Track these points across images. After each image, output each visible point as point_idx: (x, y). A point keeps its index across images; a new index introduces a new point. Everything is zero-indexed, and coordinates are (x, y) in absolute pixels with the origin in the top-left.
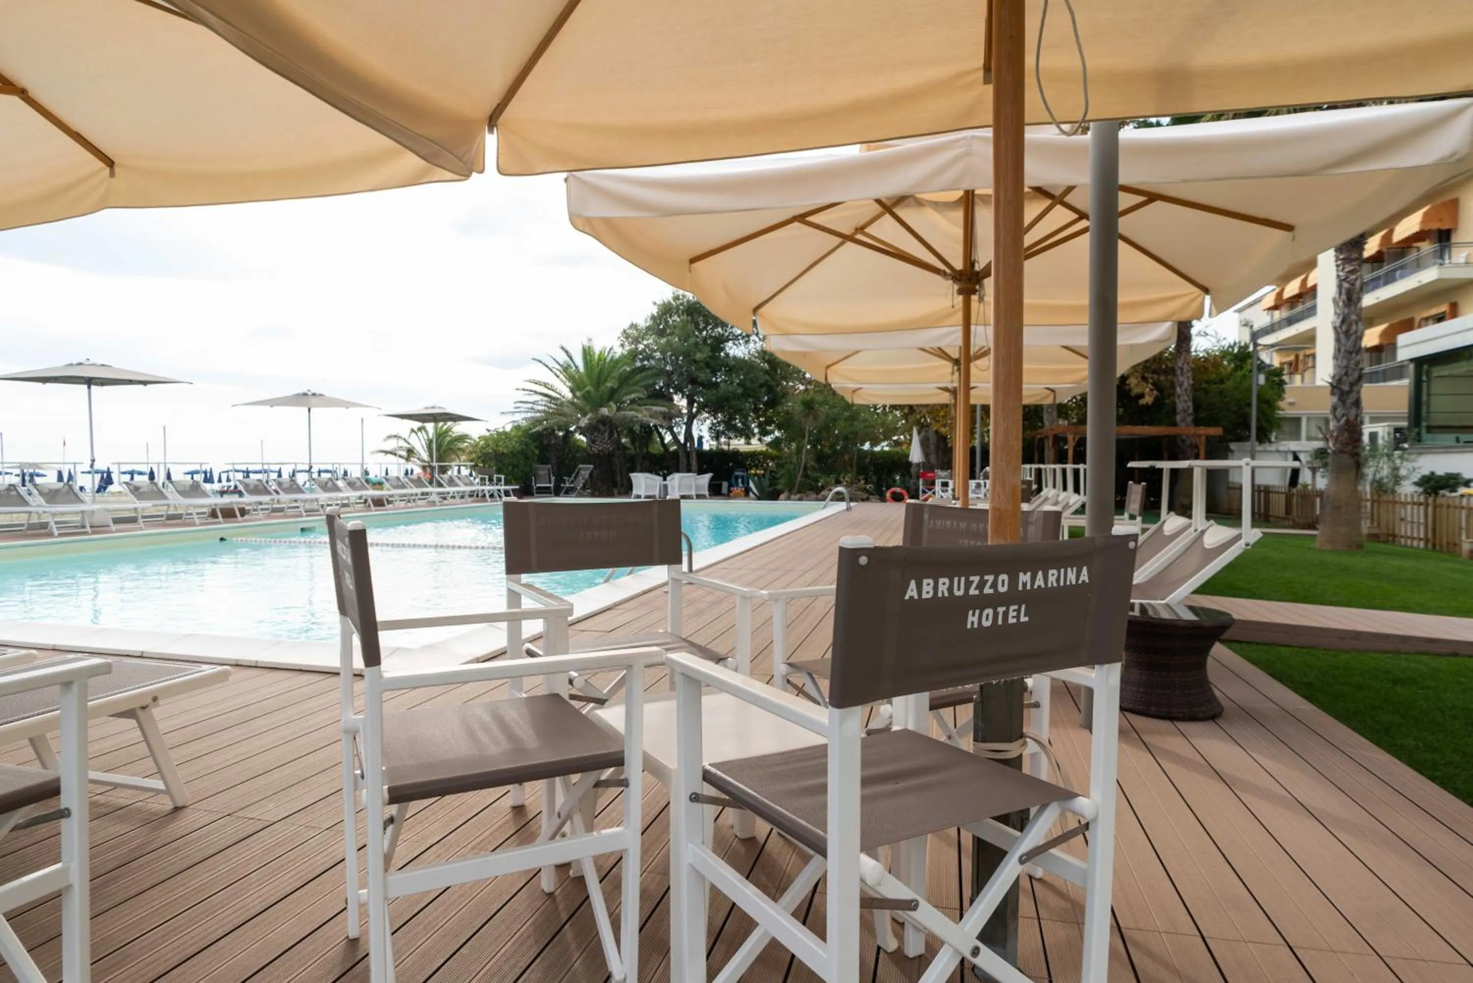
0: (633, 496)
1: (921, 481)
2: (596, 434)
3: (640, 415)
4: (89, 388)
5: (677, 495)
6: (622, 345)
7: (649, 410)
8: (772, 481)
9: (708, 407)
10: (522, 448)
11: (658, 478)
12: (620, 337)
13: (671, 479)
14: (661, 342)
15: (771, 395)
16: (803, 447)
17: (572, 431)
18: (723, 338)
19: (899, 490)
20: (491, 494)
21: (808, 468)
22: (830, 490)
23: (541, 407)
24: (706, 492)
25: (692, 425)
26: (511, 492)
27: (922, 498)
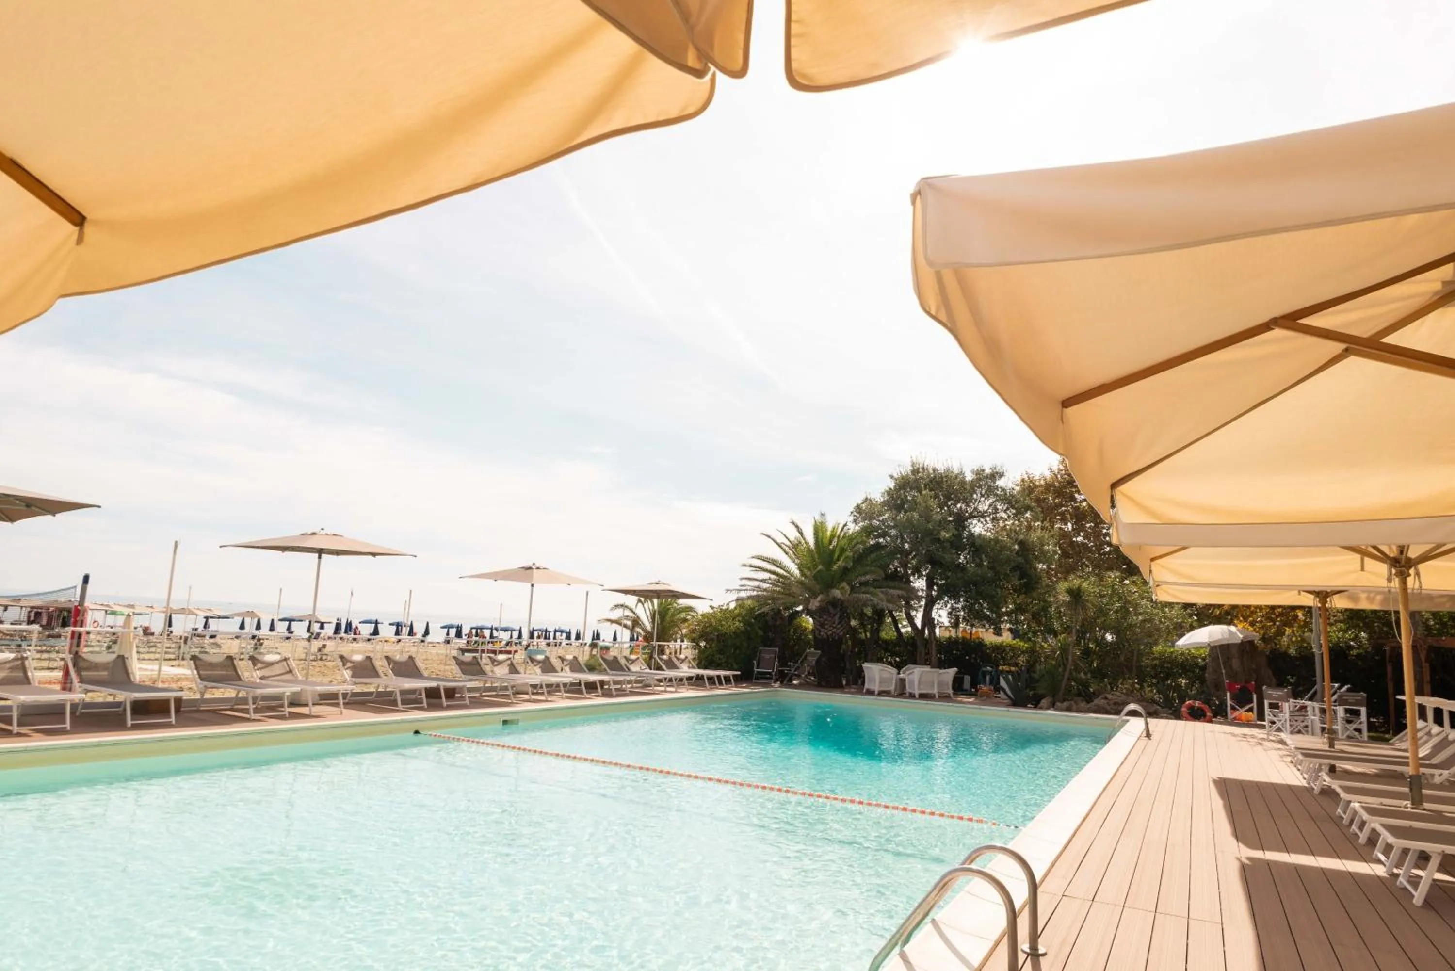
0: (864, 691)
1: (1228, 694)
2: (825, 617)
3: (875, 600)
4: (319, 557)
5: (917, 693)
6: (855, 521)
7: (886, 594)
8: (1031, 683)
9: (950, 591)
10: (746, 629)
11: (894, 671)
12: (852, 513)
13: (908, 672)
14: (898, 518)
15: (1025, 580)
16: (1069, 645)
17: (798, 612)
18: (967, 514)
19: (1197, 704)
20: (710, 679)
21: (1077, 669)
22: (1106, 698)
23: (768, 585)
24: (951, 691)
25: (931, 609)
26: (732, 678)
27: (1230, 716)
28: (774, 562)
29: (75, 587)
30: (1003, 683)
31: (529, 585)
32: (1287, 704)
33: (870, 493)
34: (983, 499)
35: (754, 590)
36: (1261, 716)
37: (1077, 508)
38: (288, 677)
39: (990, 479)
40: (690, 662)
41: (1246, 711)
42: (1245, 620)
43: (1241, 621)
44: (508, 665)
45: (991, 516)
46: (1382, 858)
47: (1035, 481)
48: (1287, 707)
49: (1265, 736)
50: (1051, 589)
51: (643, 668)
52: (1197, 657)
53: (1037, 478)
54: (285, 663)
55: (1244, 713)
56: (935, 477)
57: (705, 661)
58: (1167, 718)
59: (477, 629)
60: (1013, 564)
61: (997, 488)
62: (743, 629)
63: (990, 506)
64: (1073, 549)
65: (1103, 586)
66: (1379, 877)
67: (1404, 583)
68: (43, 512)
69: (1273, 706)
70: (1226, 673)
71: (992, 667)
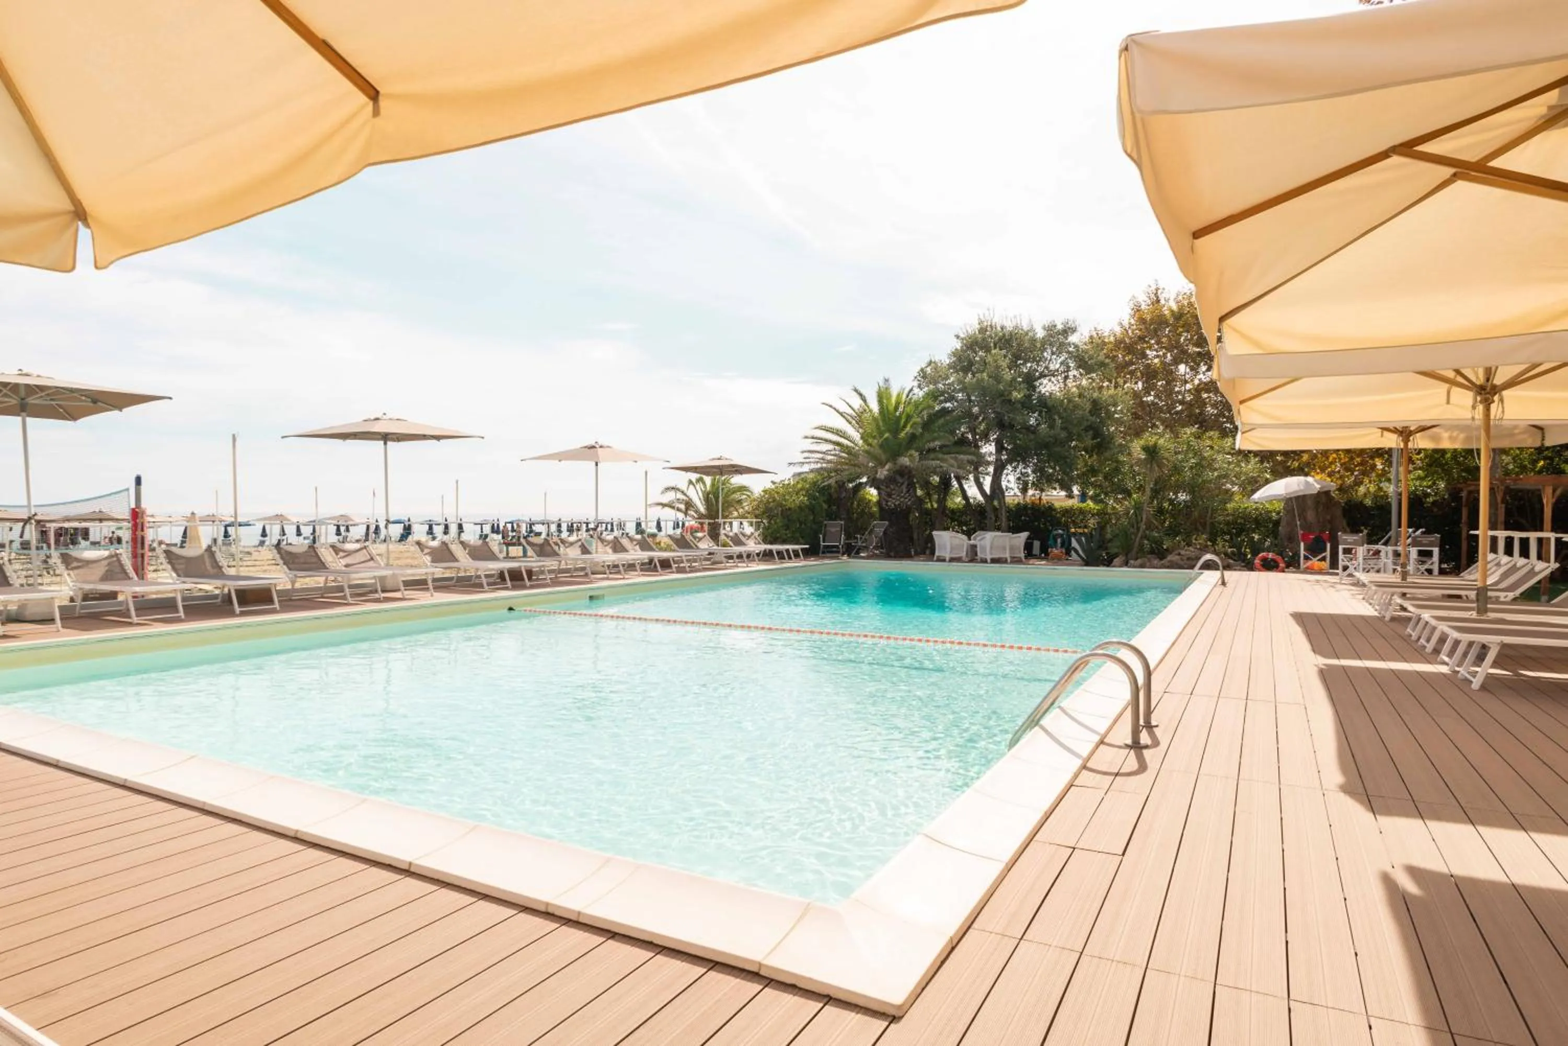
0: (935, 558)
1: (1302, 545)
2: (892, 487)
3: (942, 466)
4: (385, 444)
5: (989, 558)
6: (919, 386)
7: (956, 459)
8: (1103, 545)
9: (1018, 455)
10: (811, 503)
11: (964, 537)
12: (916, 377)
13: (978, 538)
14: (967, 380)
15: (1099, 440)
16: (1144, 503)
17: (861, 484)
18: (1037, 374)
19: (1270, 555)
20: (779, 553)
21: (1149, 527)
22: (1179, 554)
23: (832, 457)
24: (1022, 555)
25: (1001, 474)
26: (800, 551)
27: (1303, 565)
28: (838, 432)
29: (127, 490)
30: (1074, 543)
31: (594, 463)
32: (1361, 548)
33: (934, 356)
34: (1054, 357)
35: (817, 462)
36: (1334, 564)
37: (1148, 366)
38: (371, 564)
39: (1062, 335)
40: (756, 539)
41: (1319, 560)
42: (1323, 470)
43: (1318, 473)
44: (580, 546)
45: (1063, 375)
46: (1446, 659)
47: (1104, 337)
48: (1361, 551)
49: (1338, 581)
50: (1124, 449)
51: (711, 545)
52: (1271, 512)
53: (1106, 334)
54: (365, 551)
55: (1317, 563)
56: (1004, 335)
57: (770, 537)
58: (1240, 570)
59: (512, 523)
60: (1085, 424)
61: (1069, 344)
62: (807, 503)
63: (1062, 363)
64: (1144, 409)
65: (1178, 443)
66: (1443, 674)
67: (1487, 409)
68: (111, 408)
69: (1347, 551)
70: (1300, 525)
71: (1064, 530)
